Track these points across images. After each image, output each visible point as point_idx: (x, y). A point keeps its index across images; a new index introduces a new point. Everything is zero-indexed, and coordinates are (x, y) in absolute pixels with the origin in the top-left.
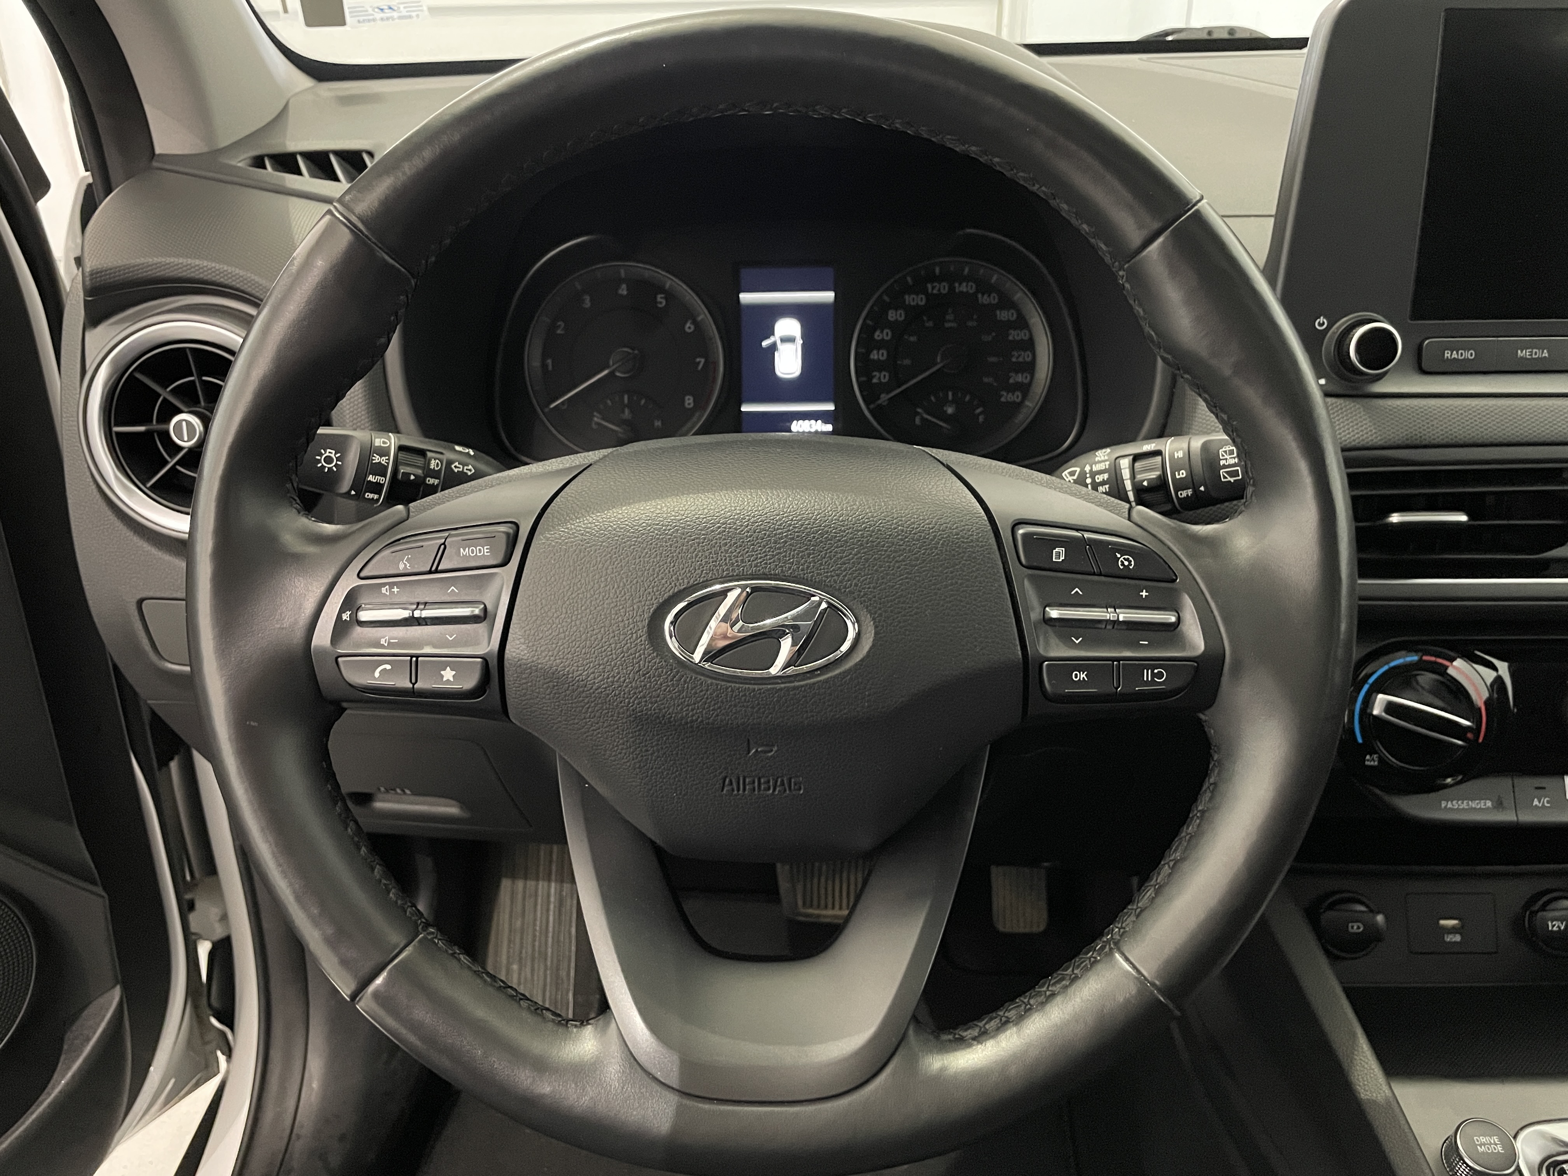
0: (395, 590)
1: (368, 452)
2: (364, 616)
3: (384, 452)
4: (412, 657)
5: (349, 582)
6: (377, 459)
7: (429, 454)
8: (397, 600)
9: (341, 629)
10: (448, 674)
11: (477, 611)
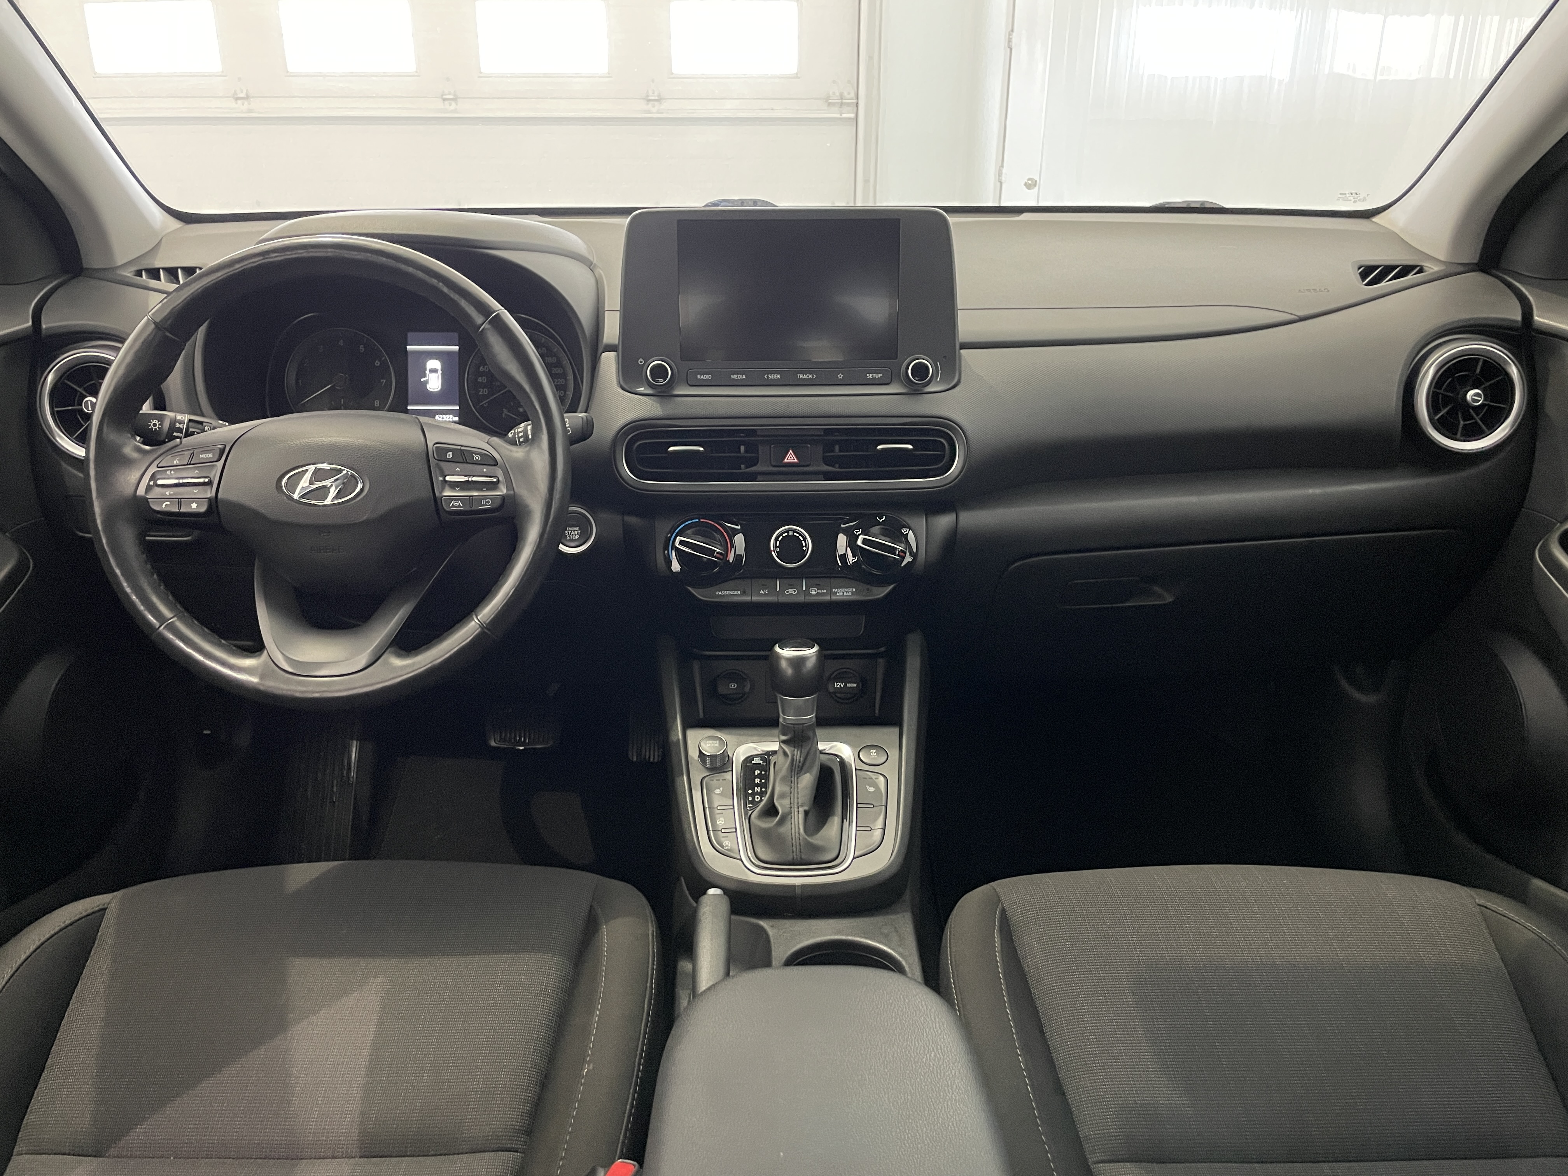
0: (172, 472)
1: (173, 422)
2: (159, 482)
3: (181, 422)
4: (178, 499)
5: (153, 469)
6: (178, 425)
7: (204, 424)
8: (174, 476)
9: (149, 488)
10: (194, 506)
11: (206, 480)
